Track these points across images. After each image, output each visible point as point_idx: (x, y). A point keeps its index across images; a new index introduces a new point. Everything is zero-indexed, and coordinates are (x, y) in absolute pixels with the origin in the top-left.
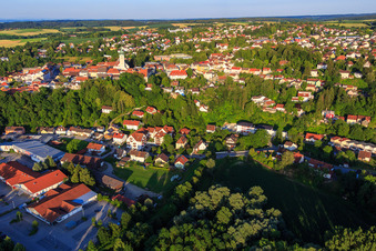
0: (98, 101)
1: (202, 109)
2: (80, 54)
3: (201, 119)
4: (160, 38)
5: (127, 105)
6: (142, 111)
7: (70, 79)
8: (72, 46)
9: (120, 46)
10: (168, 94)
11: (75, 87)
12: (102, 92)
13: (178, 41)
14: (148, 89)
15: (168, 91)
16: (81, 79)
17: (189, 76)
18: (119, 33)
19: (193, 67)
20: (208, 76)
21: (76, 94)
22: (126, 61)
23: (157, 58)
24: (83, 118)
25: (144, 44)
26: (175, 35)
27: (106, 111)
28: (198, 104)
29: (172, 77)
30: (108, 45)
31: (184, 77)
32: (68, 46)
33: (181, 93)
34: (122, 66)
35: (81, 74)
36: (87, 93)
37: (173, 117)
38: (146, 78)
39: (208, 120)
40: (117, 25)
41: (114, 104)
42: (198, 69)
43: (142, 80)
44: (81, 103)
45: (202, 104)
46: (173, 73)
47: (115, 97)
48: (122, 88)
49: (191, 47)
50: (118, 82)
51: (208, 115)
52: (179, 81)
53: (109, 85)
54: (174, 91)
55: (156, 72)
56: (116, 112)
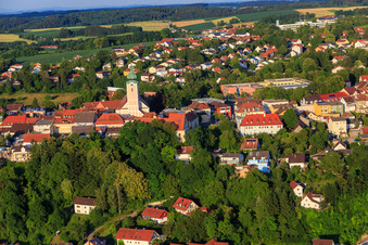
0: (66, 186)
1: (307, 203)
2: (53, 87)
3: (303, 226)
4: (251, 45)
5: (131, 194)
6: (166, 209)
7: (12, 140)
8: (38, 67)
9: (148, 64)
10: (230, 170)
11: (20, 156)
12: (77, 167)
13: (296, 50)
14: (184, 157)
15: (230, 160)
16: (35, 137)
17: (287, 128)
18: (157, 36)
19: (304, 107)
20: (337, 128)
21: (19, 170)
22: (142, 97)
23: (229, 90)
24: (29, 224)
25: (206, 60)
26: (291, 35)
27: (83, 210)
28: (298, 191)
29: (244, 130)
30: (121, 64)
31: (274, 129)
32: (28, 68)
33: (262, 165)
34: (133, 108)
35: (37, 128)
36: (43, 169)
37: (235, 221)
38: (181, 133)
39: (319, 229)
40: (163, 18)
41: (99, 193)
42: (314, 111)
43: (170, 138)
44: (28, 191)
45: (309, 192)
46: (248, 121)
47: (105, 176)
48: (124, 157)
49: (322, 62)
50: (117, 143)
51: (321, 216)
52: (261, 139)
53: (94, 151)
54: (244, 162)
55: (213, 119)
56: (104, 212)
